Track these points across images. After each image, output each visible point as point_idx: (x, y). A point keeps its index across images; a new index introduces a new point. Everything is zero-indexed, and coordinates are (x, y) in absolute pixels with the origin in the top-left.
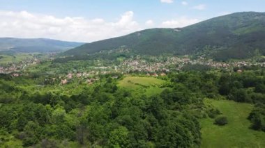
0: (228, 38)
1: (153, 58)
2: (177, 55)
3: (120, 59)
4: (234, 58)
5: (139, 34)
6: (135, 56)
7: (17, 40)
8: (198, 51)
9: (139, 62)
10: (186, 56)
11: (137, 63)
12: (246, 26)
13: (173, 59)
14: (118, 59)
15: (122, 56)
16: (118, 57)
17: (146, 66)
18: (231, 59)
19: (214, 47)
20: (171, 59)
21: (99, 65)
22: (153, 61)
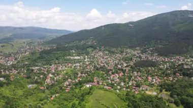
0: (169, 33)
1: (114, 49)
2: (131, 47)
3: (90, 50)
4: (173, 53)
5: (103, 28)
6: (100, 48)
8: (147, 44)
9: (104, 53)
10: (137, 48)
11: (101, 53)
12: (182, 23)
13: (129, 50)
14: (88, 49)
15: (91, 47)
16: (88, 48)
17: (108, 57)
18: (171, 54)
19: (159, 41)
20: (127, 50)
21: (74, 55)
22: (113, 53)
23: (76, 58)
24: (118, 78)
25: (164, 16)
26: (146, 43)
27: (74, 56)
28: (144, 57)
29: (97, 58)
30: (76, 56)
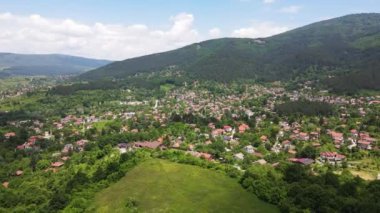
0: (346, 53)
1: (221, 86)
2: (261, 81)
3: (166, 88)
5: (199, 47)
6: (190, 83)
7: (18, 57)
8: (298, 75)
9: (198, 94)
10: (276, 83)
11: (192, 94)
12: (370, 35)
13: (256, 88)
14: (162, 87)
15: (170, 82)
16: (163, 84)
17: (208, 100)
18: (364, 91)
19: (325, 68)
20: (252, 88)
21: (129, 97)
22: (220, 92)
23: (132, 103)
24: (235, 137)
25: (327, 25)
26: (295, 71)
27: (128, 101)
28: (294, 97)
29: (181, 102)
30: (132, 100)
